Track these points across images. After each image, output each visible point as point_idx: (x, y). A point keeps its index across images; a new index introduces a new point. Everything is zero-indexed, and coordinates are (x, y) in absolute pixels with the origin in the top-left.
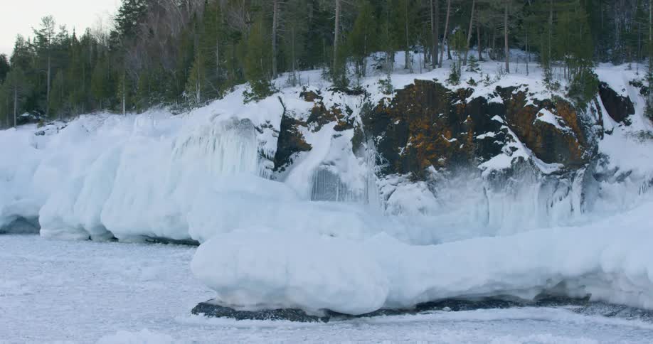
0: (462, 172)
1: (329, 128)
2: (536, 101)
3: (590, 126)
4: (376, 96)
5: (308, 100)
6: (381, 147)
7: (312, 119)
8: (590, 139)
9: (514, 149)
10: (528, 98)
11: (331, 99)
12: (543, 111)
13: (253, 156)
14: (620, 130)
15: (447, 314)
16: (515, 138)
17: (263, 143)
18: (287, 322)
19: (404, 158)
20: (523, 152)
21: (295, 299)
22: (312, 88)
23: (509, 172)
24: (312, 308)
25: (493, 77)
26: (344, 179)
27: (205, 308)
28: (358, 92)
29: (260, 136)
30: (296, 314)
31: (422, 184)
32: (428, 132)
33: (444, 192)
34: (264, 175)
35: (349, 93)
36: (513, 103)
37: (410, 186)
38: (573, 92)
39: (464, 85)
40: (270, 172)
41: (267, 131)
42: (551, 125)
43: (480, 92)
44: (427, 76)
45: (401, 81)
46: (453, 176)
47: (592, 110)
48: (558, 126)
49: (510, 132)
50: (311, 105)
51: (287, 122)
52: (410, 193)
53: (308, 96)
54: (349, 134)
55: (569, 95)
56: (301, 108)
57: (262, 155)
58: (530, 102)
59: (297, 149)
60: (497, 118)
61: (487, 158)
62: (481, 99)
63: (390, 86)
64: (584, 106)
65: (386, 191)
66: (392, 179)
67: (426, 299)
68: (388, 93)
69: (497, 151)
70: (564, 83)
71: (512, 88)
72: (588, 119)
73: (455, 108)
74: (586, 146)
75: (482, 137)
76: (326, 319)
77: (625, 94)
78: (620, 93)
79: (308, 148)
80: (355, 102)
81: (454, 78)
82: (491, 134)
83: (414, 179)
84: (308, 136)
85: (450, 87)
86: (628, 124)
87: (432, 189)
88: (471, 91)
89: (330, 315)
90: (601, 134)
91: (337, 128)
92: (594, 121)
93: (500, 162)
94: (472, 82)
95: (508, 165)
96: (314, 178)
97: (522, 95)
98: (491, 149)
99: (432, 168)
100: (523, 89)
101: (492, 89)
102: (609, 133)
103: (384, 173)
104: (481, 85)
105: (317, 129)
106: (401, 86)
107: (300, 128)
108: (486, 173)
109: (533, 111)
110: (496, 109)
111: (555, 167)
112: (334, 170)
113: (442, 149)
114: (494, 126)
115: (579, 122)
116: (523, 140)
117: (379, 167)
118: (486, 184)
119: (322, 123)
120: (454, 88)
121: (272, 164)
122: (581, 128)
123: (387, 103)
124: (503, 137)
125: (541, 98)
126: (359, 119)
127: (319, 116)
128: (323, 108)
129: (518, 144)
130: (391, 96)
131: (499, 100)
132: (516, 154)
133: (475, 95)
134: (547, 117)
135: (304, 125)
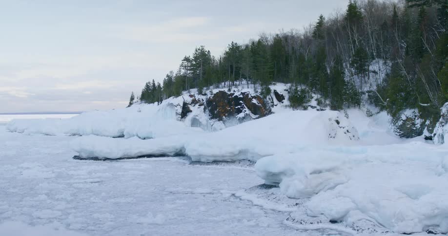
0: (232, 118)
1: (197, 106)
2: (251, 96)
3: (268, 103)
4: (209, 96)
5: (191, 97)
6: (210, 111)
7: (192, 103)
8: (267, 108)
9: (245, 111)
10: (249, 95)
11: (198, 97)
12: (253, 99)
13: (174, 114)
14: (280, 104)
15: (146, 159)
16: (246, 108)
17: (177, 110)
18: (93, 161)
19: (216, 114)
20: (248, 112)
21: (96, 155)
22: (192, 94)
23: (244, 118)
24: (100, 157)
25: (240, 89)
26: (200, 120)
27: (76, 157)
28: (205, 94)
29: (176, 108)
30: (96, 159)
31: (221, 122)
32: (222, 106)
33: (227, 124)
34: (178, 120)
35: (203, 95)
36: (246, 97)
37: (218, 122)
38: (262, 93)
39: (232, 92)
40: (180, 119)
41: (178, 106)
42: (255, 104)
43: (236, 94)
44: (222, 90)
45: (215, 91)
46: (229, 119)
47: (269, 99)
48: (257, 104)
49: (245, 106)
50: (192, 99)
51: (185, 104)
52: (218, 124)
53: (191, 96)
54: (203, 107)
55: (261, 94)
56: (189, 100)
57: (177, 114)
58: (250, 97)
59: (189, 112)
60: (241, 102)
61: (238, 114)
62: (236, 96)
63: (212, 93)
64: (266, 98)
65: (212, 124)
66: (213, 120)
67: (140, 155)
68: (212, 95)
69: (241, 112)
70: (260, 91)
71: (245, 93)
72: (267, 101)
73: (229, 99)
74: (266, 110)
75: (237, 107)
76: (104, 160)
77: (281, 94)
78: (280, 93)
79: (191, 111)
80: (204, 98)
81: (229, 90)
82: (239, 107)
83: (219, 120)
84: (191, 108)
85: (228, 93)
86: (282, 103)
87: (224, 123)
88: (234, 94)
89: (106, 159)
90: (273, 106)
91: (199, 105)
92: (270, 102)
93: (241, 115)
94: (234, 91)
95: (244, 116)
96: (192, 120)
97: (248, 94)
98: (239, 111)
99: (224, 117)
100: (248, 93)
101: (240, 93)
102: (276, 106)
103: (212, 118)
104: (237, 92)
105: (194, 106)
106: (215, 93)
107: (189, 105)
108: (238, 118)
109: (251, 99)
110: (241, 99)
111: (257, 116)
112: (197, 117)
113: (226, 111)
114: (240, 104)
115: (263, 103)
116: (248, 108)
117: (210, 117)
118: (238, 121)
119: (196, 104)
120: (229, 93)
121: (181, 116)
122: (264, 104)
123: (211, 98)
124: (243, 107)
125: (253, 95)
126: (205, 103)
127: (194, 102)
128: (195, 99)
129: (247, 109)
130: (213, 96)
131: (241, 96)
132: (246, 112)
133: (235, 95)
134: (254, 101)
135: (190, 104)
